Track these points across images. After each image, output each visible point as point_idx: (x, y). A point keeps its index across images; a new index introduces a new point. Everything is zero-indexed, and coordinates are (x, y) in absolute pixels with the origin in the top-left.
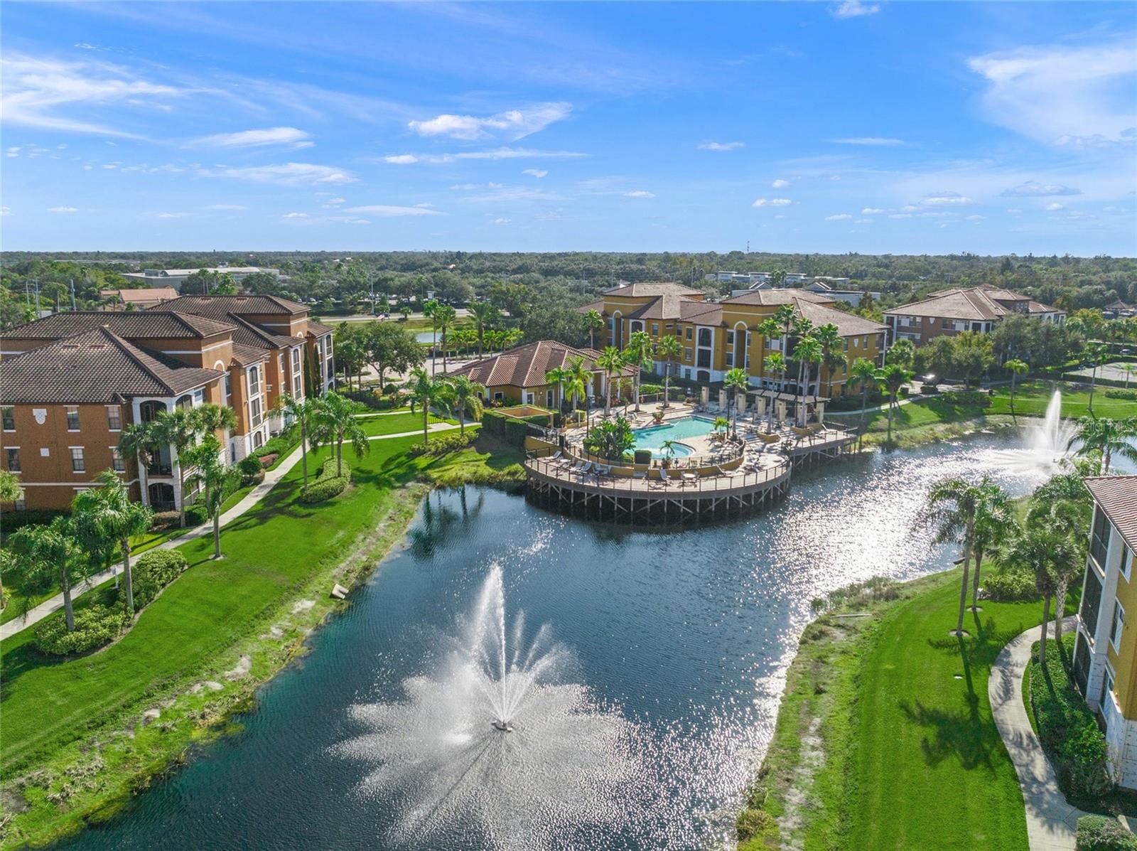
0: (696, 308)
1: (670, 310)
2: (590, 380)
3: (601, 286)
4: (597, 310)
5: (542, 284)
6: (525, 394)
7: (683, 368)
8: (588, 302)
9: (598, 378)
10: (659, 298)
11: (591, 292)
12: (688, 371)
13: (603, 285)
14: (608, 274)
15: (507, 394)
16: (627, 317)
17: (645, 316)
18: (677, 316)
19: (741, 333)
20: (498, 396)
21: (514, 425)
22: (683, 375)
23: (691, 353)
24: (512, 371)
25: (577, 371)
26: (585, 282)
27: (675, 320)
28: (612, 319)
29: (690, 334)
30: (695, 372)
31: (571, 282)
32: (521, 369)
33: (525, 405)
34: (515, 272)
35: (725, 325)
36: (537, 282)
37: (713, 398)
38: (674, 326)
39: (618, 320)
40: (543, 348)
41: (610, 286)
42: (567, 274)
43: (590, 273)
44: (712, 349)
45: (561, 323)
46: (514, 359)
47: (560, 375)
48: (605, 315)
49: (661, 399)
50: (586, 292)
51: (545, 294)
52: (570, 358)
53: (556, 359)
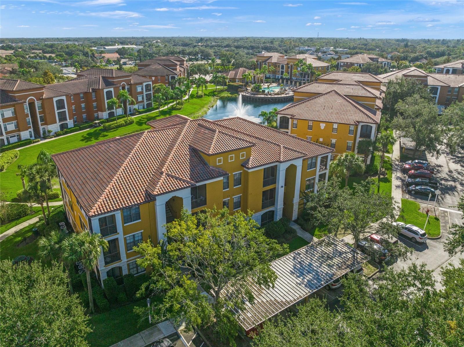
0: (281, 59)
1: (274, 60)
2: (253, 77)
3: (256, 52)
4: (255, 60)
5: (237, 52)
6: (237, 80)
7: (277, 76)
8: (251, 58)
9: (254, 77)
10: (272, 57)
11: (253, 54)
12: (278, 76)
13: (257, 52)
14: (259, 48)
15: (233, 80)
16: (263, 62)
17: (267, 62)
18: (276, 62)
19: (292, 66)
20: (231, 81)
21: (236, 86)
22: (277, 77)
23: (279, 71)
24: (234, 75)
25: (249, 75)
26: (251, 51)
27: (276, 63)
28: (259, 63)
29: (279, 67)
30: (280, 76)
31: (246, 51)
32: (236, 74)
33: (237, 83)
34: (225, 47)
35: (288, 64)
36: (234, 51)
37: (283, 82)
38: (275, 65)
39: (260, 63)
40: (241, 69)
41: (259, 52)
42: (244, 48)
43: (252, 48)
44: (284, 70)
45: (245, 64)
46: (234, 72)
47: (246, 75)
48: (257, 61)
49: (270, 83)
50: (251, 54)
51: (238, 55)
52: (247, 72)
53: (244, 72)
